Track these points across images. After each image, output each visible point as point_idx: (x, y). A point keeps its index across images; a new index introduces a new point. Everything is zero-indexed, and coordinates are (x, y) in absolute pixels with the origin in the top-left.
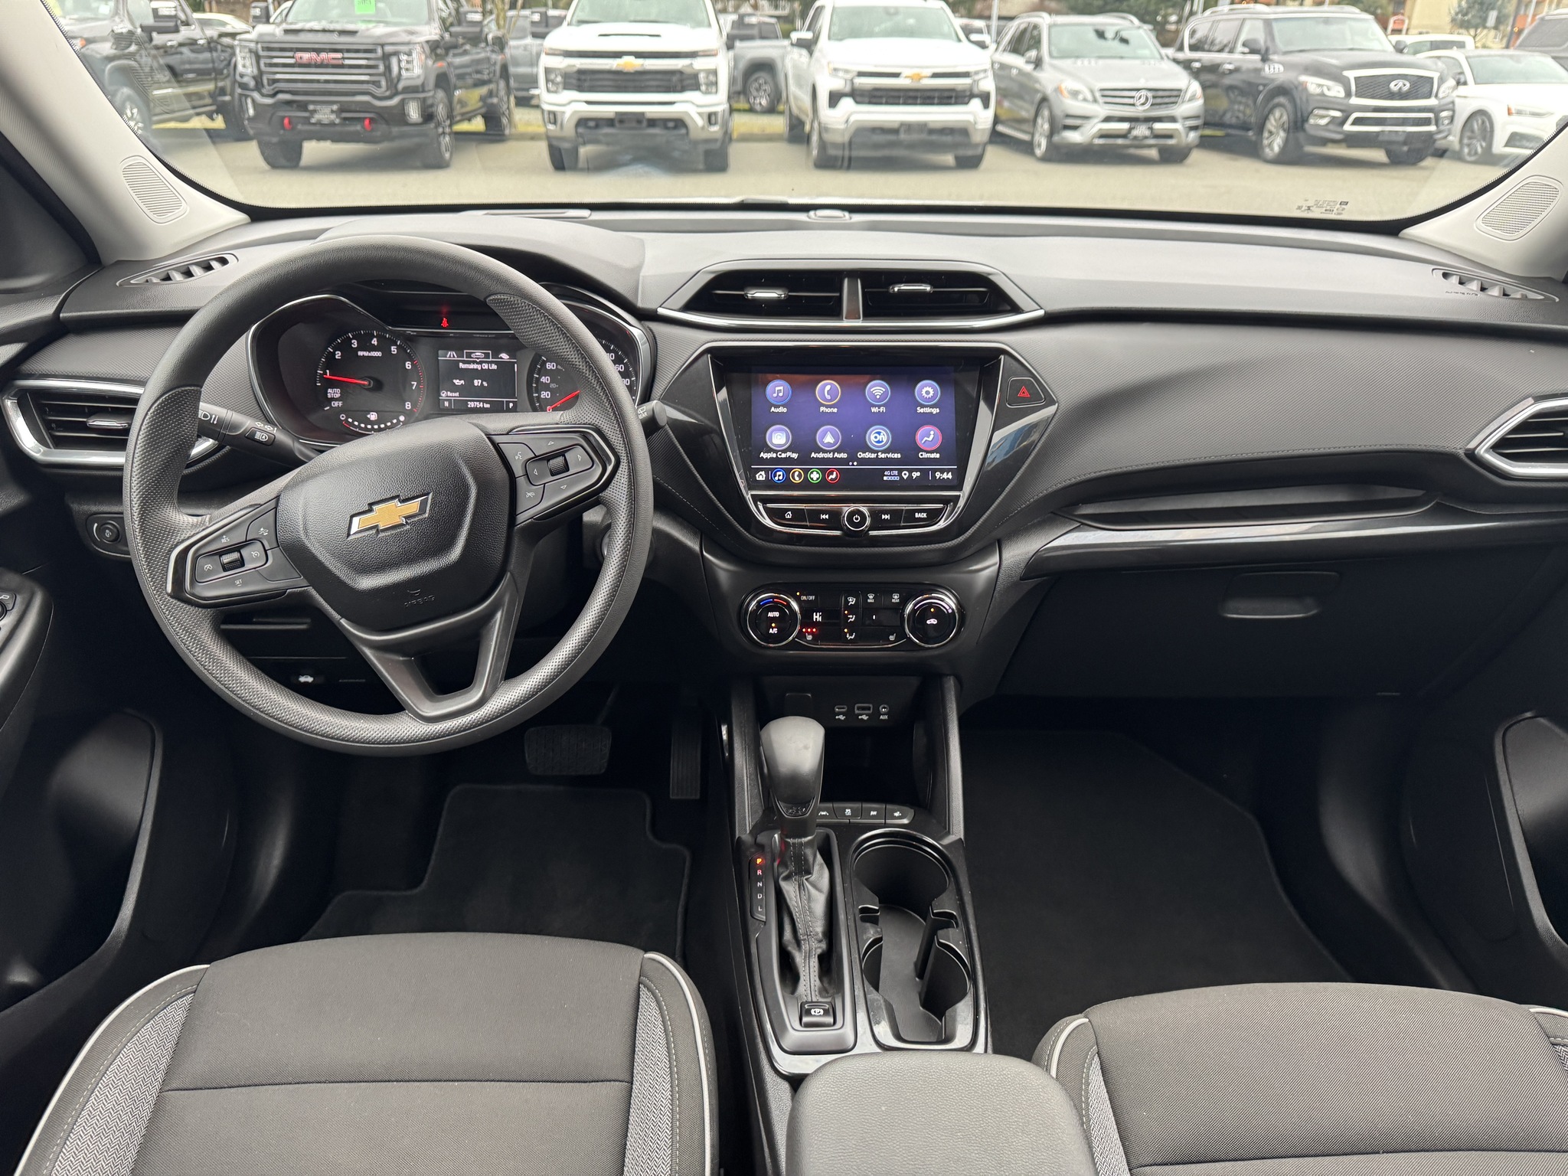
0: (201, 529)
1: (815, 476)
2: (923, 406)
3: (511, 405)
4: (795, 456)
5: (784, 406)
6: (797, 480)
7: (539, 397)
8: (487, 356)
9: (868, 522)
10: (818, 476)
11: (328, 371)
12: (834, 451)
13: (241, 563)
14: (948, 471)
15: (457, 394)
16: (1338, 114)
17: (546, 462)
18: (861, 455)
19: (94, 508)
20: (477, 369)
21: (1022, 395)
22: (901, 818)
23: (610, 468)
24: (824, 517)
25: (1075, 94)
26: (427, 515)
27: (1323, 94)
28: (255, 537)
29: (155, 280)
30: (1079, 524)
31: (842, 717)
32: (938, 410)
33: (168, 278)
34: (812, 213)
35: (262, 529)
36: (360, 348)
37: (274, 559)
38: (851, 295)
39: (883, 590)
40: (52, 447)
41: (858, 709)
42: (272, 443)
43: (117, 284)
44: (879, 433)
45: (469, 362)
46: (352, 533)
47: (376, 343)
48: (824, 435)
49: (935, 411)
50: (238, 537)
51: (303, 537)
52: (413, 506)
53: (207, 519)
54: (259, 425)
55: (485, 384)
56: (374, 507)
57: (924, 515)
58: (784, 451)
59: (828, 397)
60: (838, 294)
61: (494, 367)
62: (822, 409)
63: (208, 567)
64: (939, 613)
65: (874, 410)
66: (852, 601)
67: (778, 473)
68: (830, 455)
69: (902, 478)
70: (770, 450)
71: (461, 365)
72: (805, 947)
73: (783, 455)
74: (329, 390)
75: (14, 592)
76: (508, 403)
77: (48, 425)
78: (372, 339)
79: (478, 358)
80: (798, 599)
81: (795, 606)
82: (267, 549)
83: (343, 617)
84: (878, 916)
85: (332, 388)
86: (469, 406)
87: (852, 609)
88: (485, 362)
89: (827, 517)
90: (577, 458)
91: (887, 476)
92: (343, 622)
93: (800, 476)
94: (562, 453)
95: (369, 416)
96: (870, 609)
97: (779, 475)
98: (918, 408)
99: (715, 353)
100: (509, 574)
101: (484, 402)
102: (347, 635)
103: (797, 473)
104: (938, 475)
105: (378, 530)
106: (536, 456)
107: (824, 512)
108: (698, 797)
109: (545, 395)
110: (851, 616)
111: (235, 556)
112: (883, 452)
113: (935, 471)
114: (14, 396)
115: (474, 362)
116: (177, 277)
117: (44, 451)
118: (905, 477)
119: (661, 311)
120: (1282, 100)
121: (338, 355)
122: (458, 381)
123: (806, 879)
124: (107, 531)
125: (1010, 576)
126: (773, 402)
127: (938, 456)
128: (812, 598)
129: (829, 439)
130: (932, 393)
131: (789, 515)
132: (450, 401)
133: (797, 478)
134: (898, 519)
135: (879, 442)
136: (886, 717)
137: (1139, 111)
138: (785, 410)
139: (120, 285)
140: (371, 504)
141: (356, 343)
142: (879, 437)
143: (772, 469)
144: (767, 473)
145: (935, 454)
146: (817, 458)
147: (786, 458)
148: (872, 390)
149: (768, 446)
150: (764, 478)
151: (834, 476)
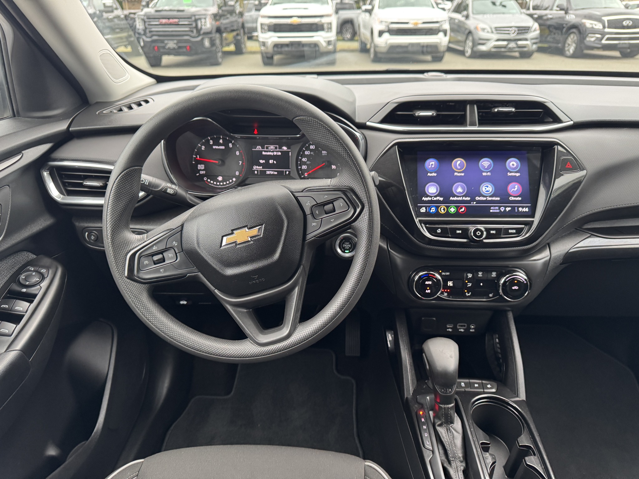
0: (143, 242)
1: (452, 210)
2: (511, 172)
3: (287, 173)
4: (441, 199)
5: (435, 172)
6: (443, 212)
7: (301, 168)
8: (276, 148)
9: (484, 236)
10: (454, 210)
11: (198, 156)
12: (463, 196)
13: (163, 260)
14: (526, 207)
15: (261, 167)
16: (599, 36)
17: (323, 206)
18: (477, 198)
19: (86, 225)
20: (271, 155)
21: (568, 167)
22: (491, 389)
23: (358, 210)
24: (458, 232)
25: (483, 30)
26: (262, 236)
27: (593, 28)
28: (171, 246)
29: (115, 111)
30: (590, 235)
31: (450, 330)
33: (121, 110)
34: (426, 74)
35: (174, 242)
36: (214, 144)
37: (180, 259)
38: (472, 113)
39: (487, 270)
40: (66, 195)
41: (459, 326)
42: (175, 194)
43: (97, 113)
44: (487, 186)
45: (267, 151)
46: (223, 245)
47: (222, 142)
48: (457, 188)
49: (518, 174)
50: (162, 247)
51: (197, 248)
52: (255, 231)
53: (145, 237)
54: (169, 185)
55: (275, 162)
56: (234, 232)
57: (514, 231)
58: (436, 197)
59: (459, 167)
60: (463, 113)
61: (280, 153)
62: (456, 174)
63: (146, 262)
64: (519, 283)
65: (484, 174)
66: (470, 276)
67: (432, 208)
68: (460, 199)
69: (501, 211)
70: (427, 196)
71: (264, 153)
72: (453, 464)
73: (435, 199)
74: (199, 166)
75: (48, 268)
76: (286, 171)
77: (64, 184)
78: (220, 140)
79: (272, 149)
80: (440, 274)
81: (439, 277)
82: (177, 253)
83: (216, 288)
84: (489, 447)
85: (200, 164)
86: (267, 173)
87: (470, 280)
88: (275, 151)
89: (460, 232)
90: (340, 205)
91: (492, 209)
92: (216, 291)
93: (444, 209)
94: (331, 202)
95: (218, 178)
96: (480, 280)
97: (433, 209)
98: (508, 173)
99: (400, 145)
100: (302, 266)
101: (274, 171)
102: (218, 298)
103: (442, 208)
104: (520, 209)
105: (236, 244)
106: (318, 204)
107: (459, 229)
108: (359, 355)
109: (304, 167)
110: (469, 284)
111: (160, 256)
112: (490, 197)
113: (518, 207)
114: (47, 170)
115: (270, 151)
116: (125, 109)
117: (63, 197)
118: (502, 210)
119: (368, 124)
120: (574, 30)
121: (203, 148)
122: (262, 161)
123: (451, 426)
124: (92, 236)
125: (555, 263)
126: (429, 171)
127: (520, 199)
128: (448, 274)
129: (460, 190)
130: (515, 165)
131: (439, 231)
132: (258, 171)
133: (443, 211)
134: (499, 233)
135: (487, 191)
136: (473, 330)
137: (512, 36)
138: (435, 175)
139: (98, 114)
140: (232, 230)
141: (212, 142)
142: (487, 189)
143: (429, 206)
144: (426, 209)
145: (518, 198)
146: (453, 200)
147: (436, 200)
148: (482, 163)
149: (427, 194)
150: (425, 211)
151: (463, 210)
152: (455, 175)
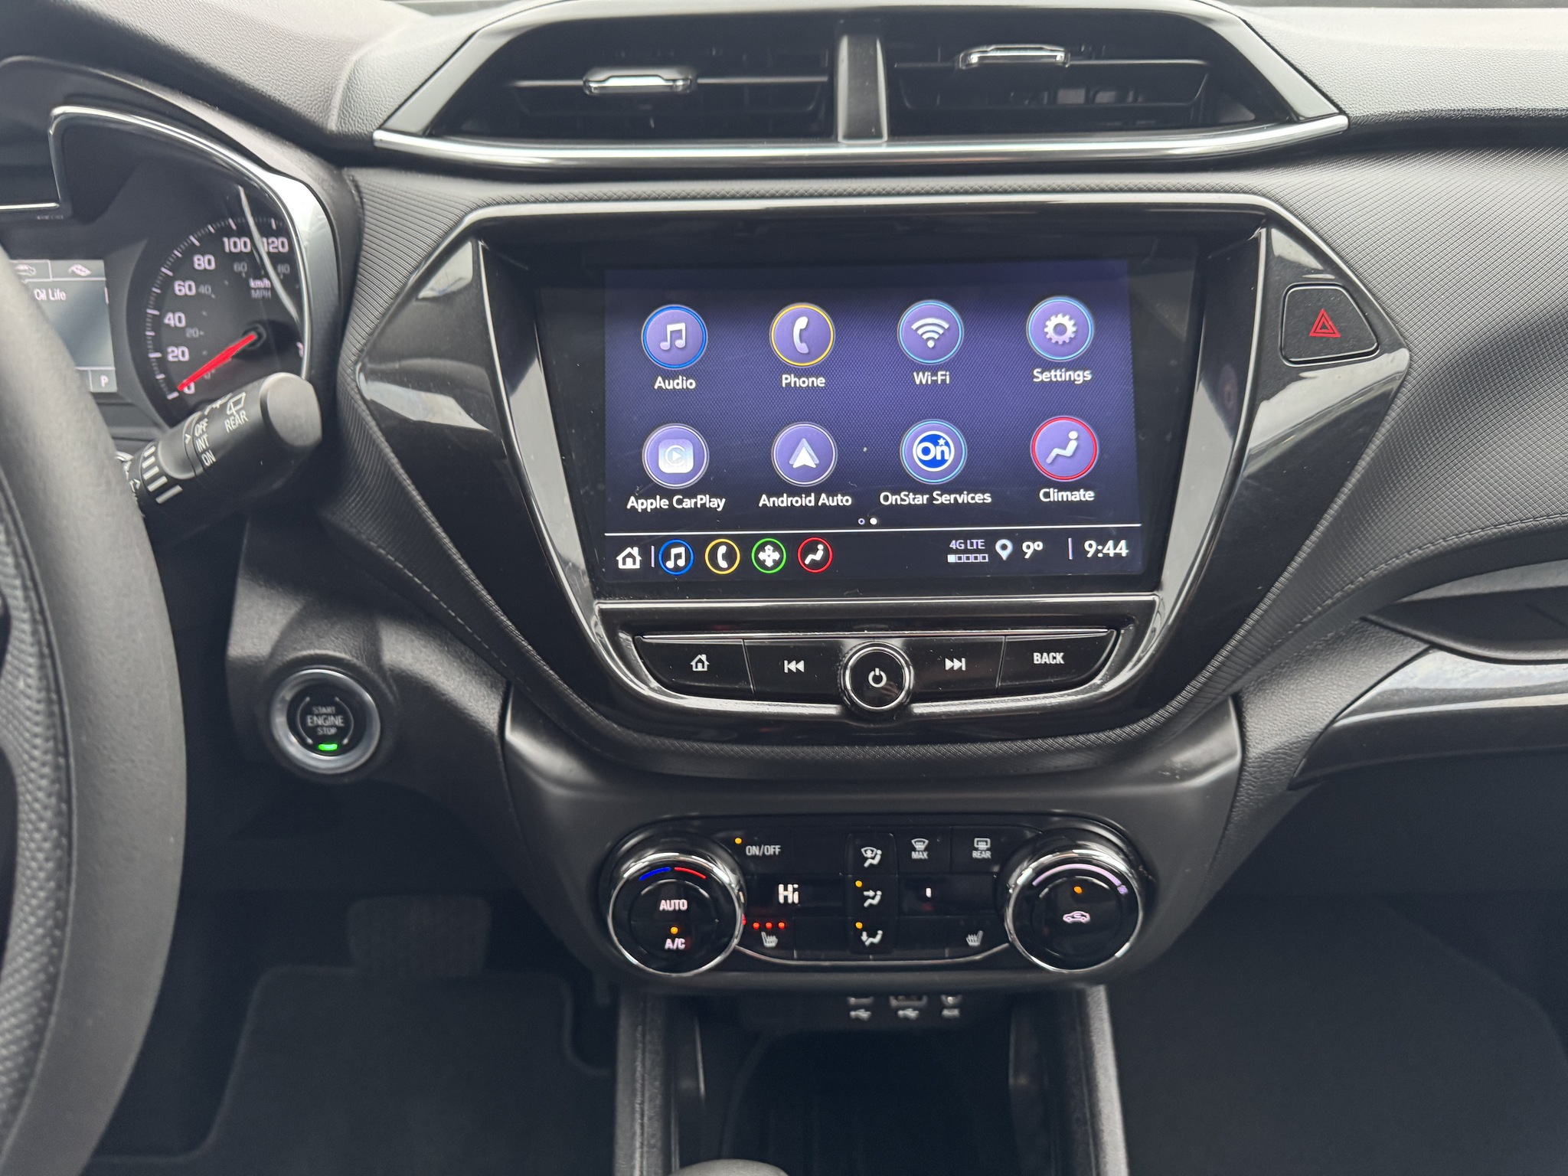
1: (769, 558)
2: (1048, 366)
4: (718, 504)
5: (688, 374)
6: (724, 567)
7: (164, 361)
10: (777, 556)
12: (818, 490)
14: (1119, 535)
18: (888, 498)
21: (1322, 334)
24: (792, 666)
30: (1424, 646)
31: (864, 1014)
32: (1088, 375)
38: (858, 78)
39: (950, 830)
41: (897, 999)
44: (934, 439)
48: (792, 449)
49: (1081, 377)
57: (1058, 658)
58: (690, 493)
59: (803, 348)
60: (824, 79)
61: (60, 295)
62: (788, 379)
64: (1094, 894)
65: (921, 378)
66: (872, 856)
67: (674, 551)
68: (809, 501)
69: (995, 556)
70: (652, 490)
73: (688, 504)
80: (737, 857)
87: (873, 880)
88: (40, 286)
89: (801, 666)
91: (956, 552)
93: (730, 557)
96: (920, 875)
97: (678, 556)
98: (1037, 372)
99: (496, 235)
103: (722, 550)
104: (1091, 547)
107: (793, 653)
109: (179, 354)
110: (871, 893)
112: (946, 489)
113: (1081, 537)
118: (1004, 554)
119: (384, 139)
125: (1266, 787)
126: (658, 367)
127: (1089, 496)
128: (772, 850)
129: (804, 458)
130: (1071, 329)
133: (723, 564)
134: (985, 670)
135: (934, 463)
136: (956, 1012)
138: (691, 384)
142: (934, 450)
143: (658, 542)
144: (645, 554)
145: (1082, 492)
146: (776, 509)
147: (694, 511)
148: (914, 327)
149: (650, 480)
150: (637, 566)
151: (818, 556)
152: (784, 382)
